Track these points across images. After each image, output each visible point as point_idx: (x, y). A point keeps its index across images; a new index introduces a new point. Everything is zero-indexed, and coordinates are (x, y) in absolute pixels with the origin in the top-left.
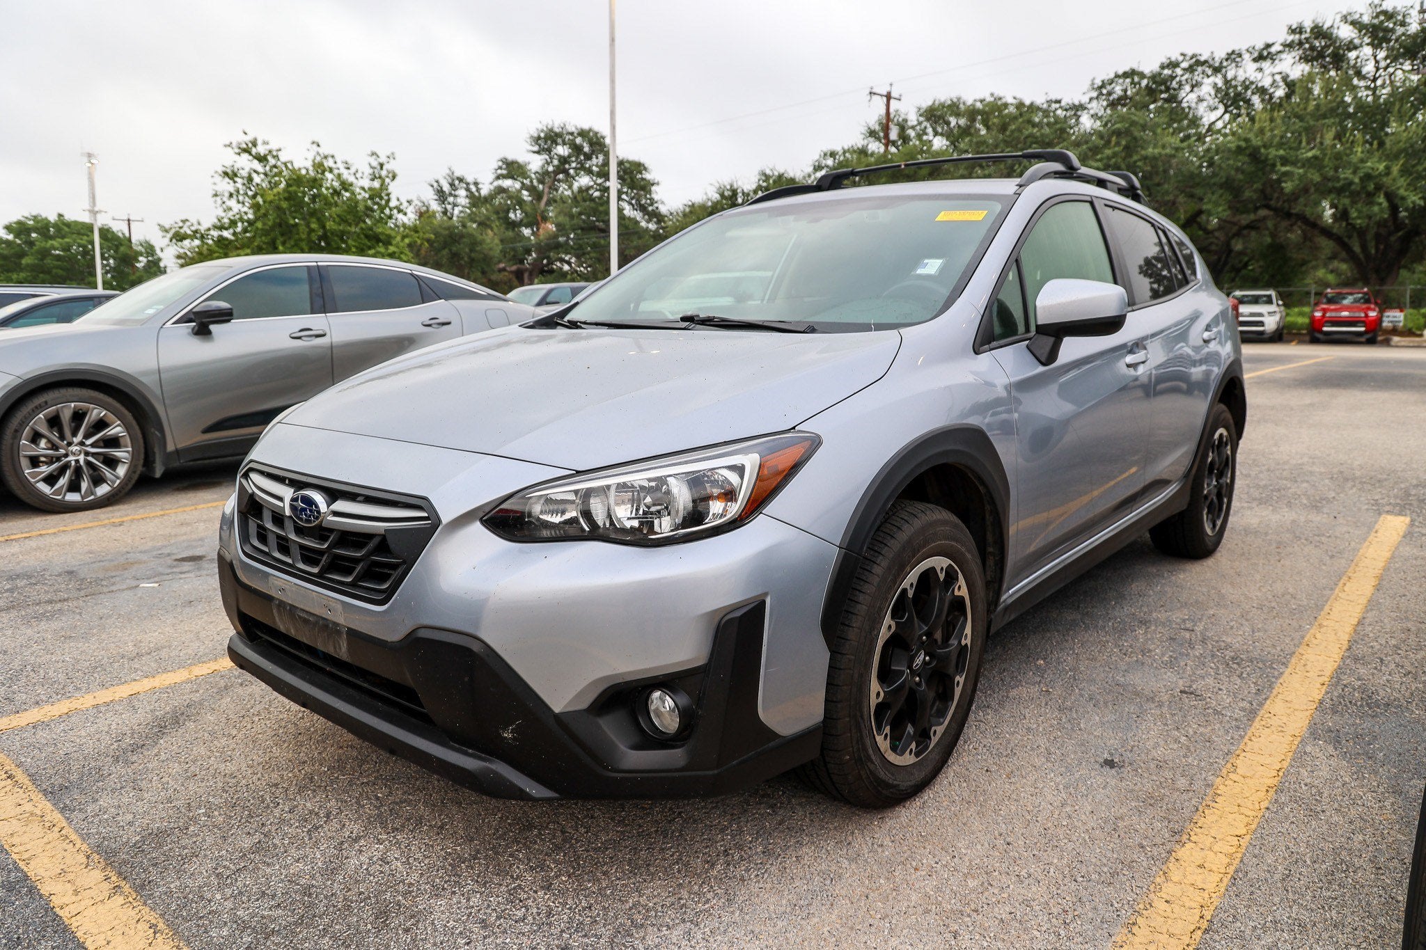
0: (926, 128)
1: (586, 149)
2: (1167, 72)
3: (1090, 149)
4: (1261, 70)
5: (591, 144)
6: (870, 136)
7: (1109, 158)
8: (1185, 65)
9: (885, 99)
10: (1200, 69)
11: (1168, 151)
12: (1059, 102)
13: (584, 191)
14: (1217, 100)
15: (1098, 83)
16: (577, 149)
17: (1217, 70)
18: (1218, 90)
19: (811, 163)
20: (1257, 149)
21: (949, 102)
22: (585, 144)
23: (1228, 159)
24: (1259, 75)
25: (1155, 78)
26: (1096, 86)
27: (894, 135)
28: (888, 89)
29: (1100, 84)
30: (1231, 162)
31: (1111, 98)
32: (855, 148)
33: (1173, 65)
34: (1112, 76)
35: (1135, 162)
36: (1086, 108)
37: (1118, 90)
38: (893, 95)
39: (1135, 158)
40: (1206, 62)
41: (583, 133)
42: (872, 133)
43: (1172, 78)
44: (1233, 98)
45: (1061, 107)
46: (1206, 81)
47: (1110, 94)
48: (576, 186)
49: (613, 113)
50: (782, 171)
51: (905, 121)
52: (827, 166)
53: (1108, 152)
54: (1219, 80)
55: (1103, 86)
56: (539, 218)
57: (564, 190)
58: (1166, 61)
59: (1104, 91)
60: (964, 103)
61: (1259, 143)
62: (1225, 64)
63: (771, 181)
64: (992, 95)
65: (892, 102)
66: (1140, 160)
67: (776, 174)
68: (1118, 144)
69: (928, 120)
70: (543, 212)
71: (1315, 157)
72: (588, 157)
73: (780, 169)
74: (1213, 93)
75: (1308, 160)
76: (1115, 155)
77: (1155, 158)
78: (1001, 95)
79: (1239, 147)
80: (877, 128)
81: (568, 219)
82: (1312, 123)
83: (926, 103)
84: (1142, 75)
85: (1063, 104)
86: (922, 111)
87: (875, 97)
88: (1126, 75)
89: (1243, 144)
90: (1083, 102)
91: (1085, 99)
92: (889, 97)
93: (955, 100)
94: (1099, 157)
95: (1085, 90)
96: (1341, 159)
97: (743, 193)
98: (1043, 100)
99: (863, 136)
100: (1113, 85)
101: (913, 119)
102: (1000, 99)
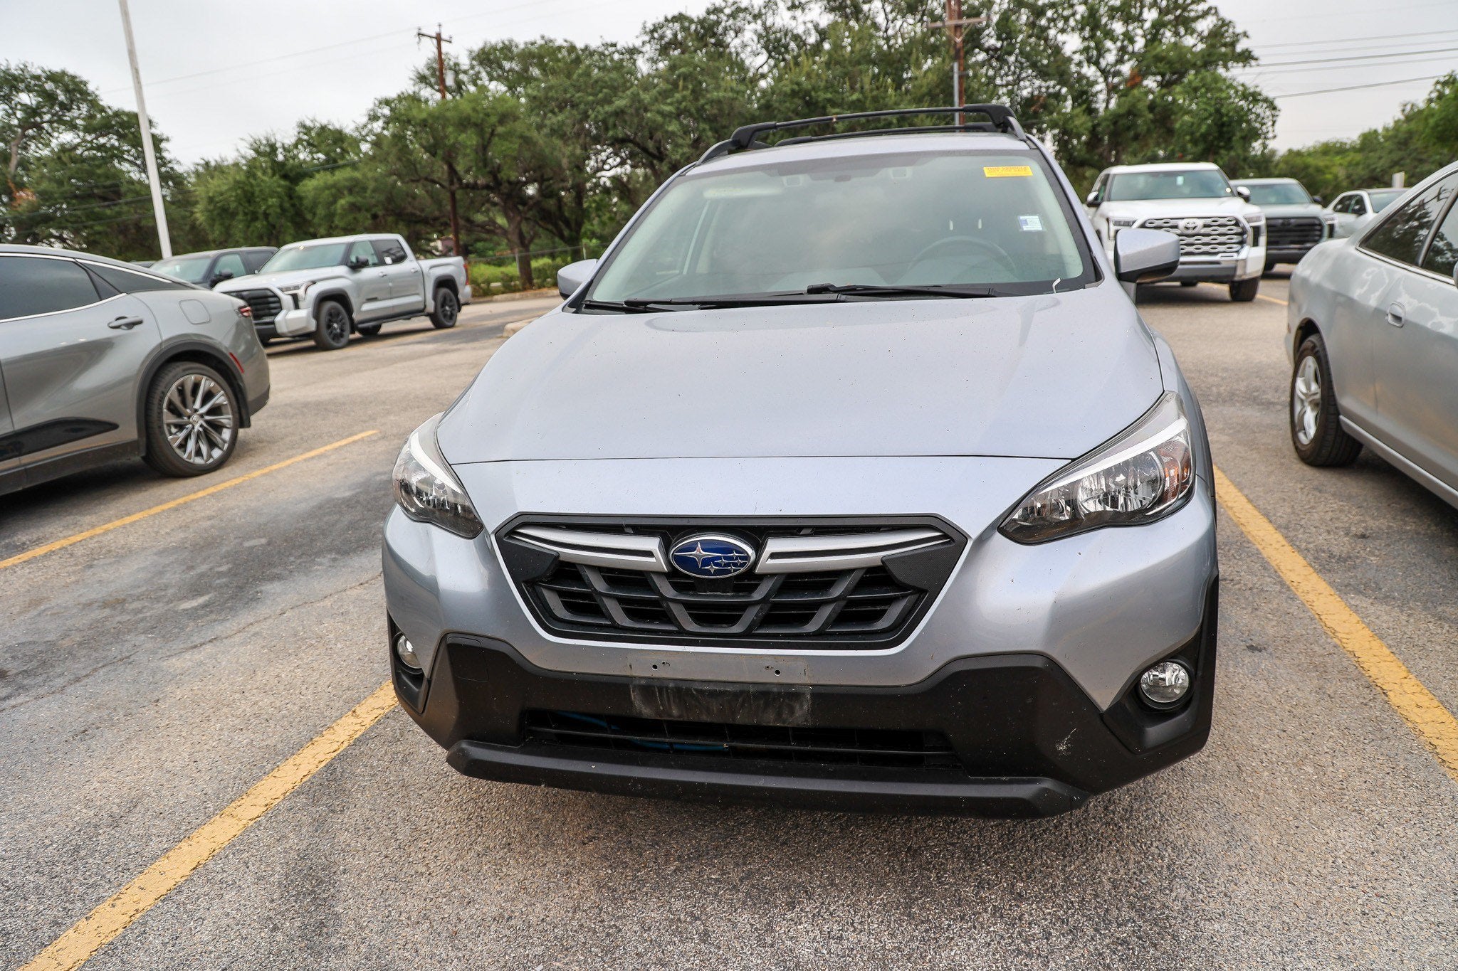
0: (479, 72)
1: (62, 97)
2: (713, 17)
3: (660, 93)
4: (794, 18)
5: (67, 90)
6: (421, 82)
7: (679, 102)
8: (728, 11)
9: (435, 41)
10: (741, 15)
11: (730, 94)
12: (614, 45)
13: (65, 149)
14: (759, 46)
15: (650, 26)
16: (50, 98)
17: (756, 17)
18: (760, 36)
19: (365, 112)
20: (807, 93)
21: (500, 45)
22: (58, 91)
23: (785, 102)
24: (793, 23)
25: (702, 22)
26: (648, 30)
27: (450, 81)
28: (437, 30)
29: (652, 27)
30: (788, 104)
31: (663, 42)
32: (406, 95)
33: (717, 10)
34: (662, 20)
35: (703, 106)
36: (641, 52)
37: (669, 34)
38: (444, 36)
39: (702, 101)
40: (746, 9)
41: (53, 77)
42: (422, 79)
43: (718, 23)
44: (774, 44)
45: (618, 51)
46: (747, 27)
47: (662, 37)
48: (54, 143)
49: (132, 53)
50: (324, 122)
51: (456, 64)
52: (384, 116)
53: (678, 96)
54: (758, 26)
55: (654, 30)
56: (12, 185)
57: (36, 151)
58: (712, 8)
59: (656, 35)
60: (517, 46)
61: (810, 87)
62: (763, 11)
63: (313, 134)
64: (543, 37)
65: (443, 44)
66: (706, 104)
67: (318, 125)
68: (685, 88)
69: (481, 63)
70: (15, 176)
71: (858, 100)
72: (65, 107)
73: (322, 120)
74: (756, 39)
75: (853, 102)
76: (684, 98)
77: (719, 102)
78: (552, 37)
79: (793, 91)
80: (427, 73)
81: (55, 185)
82: (850, 68)
83: (477, 46)
84: (691, 21)
85: (619, 47)
86: (474, 54)
87: (424, 39)
88: (675, 19)
89: (796, 87)
90: (637, 45)
91: (638, 43)
92: (439, 38)
93: (507, 43)
94: (669, 101)
95: (638, 34)
96: (878, 102)
97: (284, 149)
98: (599, 44)
99: (412, 82)
100: (664, 29)
101: (465, 62)
102: (551, 41)
